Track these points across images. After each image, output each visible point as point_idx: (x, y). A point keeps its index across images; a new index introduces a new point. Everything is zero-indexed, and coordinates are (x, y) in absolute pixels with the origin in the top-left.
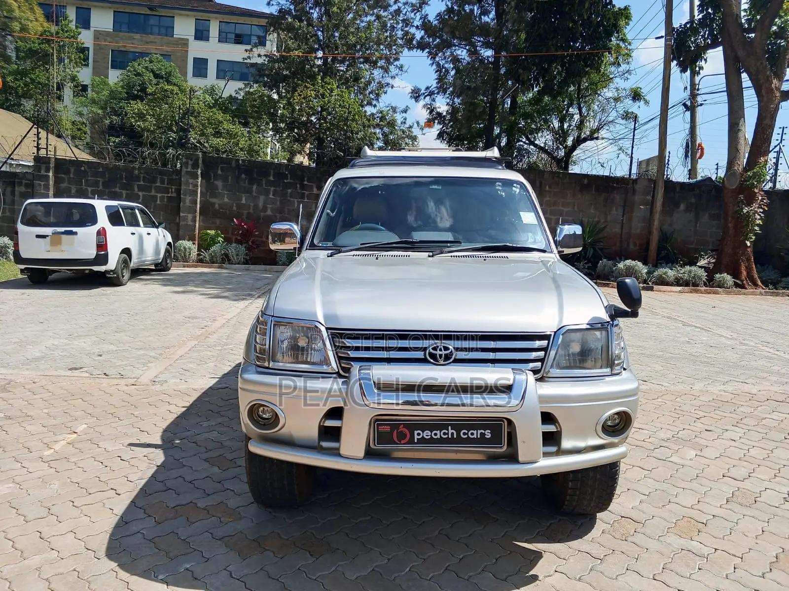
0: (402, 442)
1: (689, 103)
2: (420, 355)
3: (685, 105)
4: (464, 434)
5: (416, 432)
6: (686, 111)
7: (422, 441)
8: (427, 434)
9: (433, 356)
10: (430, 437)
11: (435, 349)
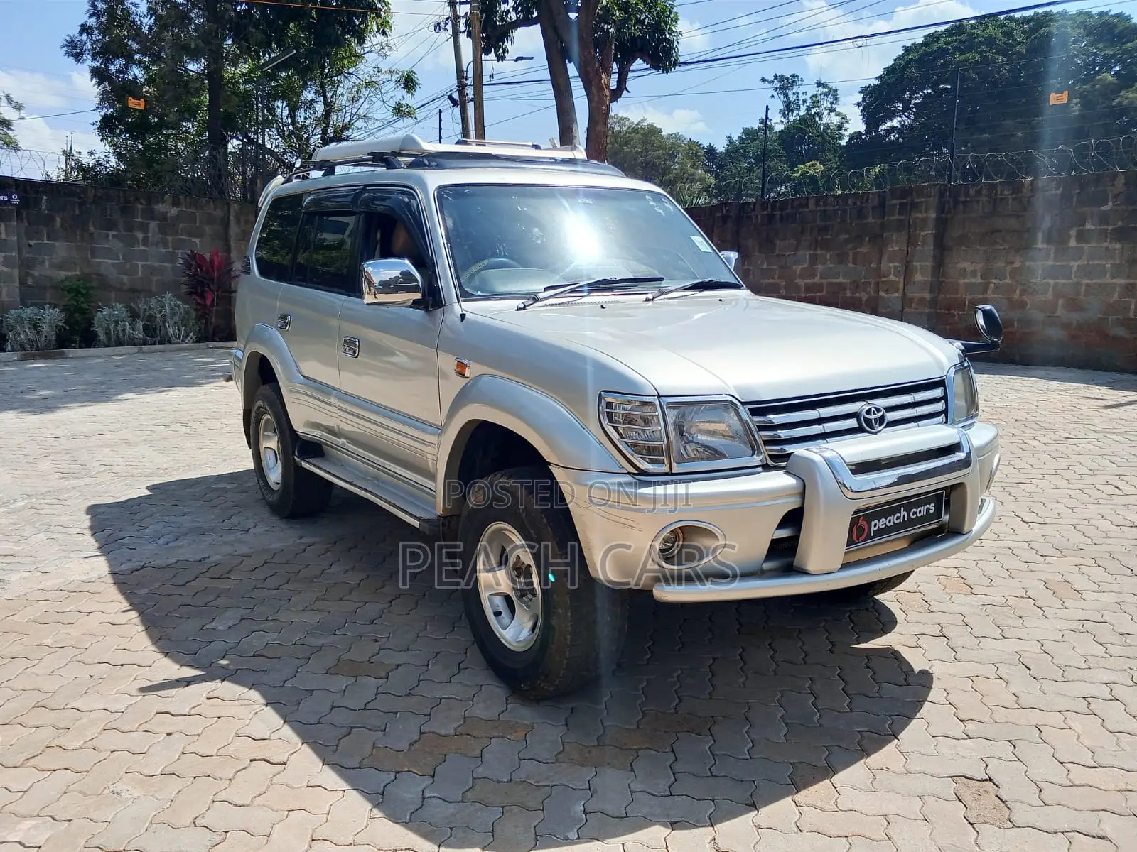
0: (860, 540)
1: (456, 96)
2: (853, 423)
3: (451, 98)
4: (915, 513)
5: (873, 523)
6: (453, 106)
7: (880, 532)
8: (882, 523)
9: (868, 422)
10: (884, 526)
11: (868, 412)
